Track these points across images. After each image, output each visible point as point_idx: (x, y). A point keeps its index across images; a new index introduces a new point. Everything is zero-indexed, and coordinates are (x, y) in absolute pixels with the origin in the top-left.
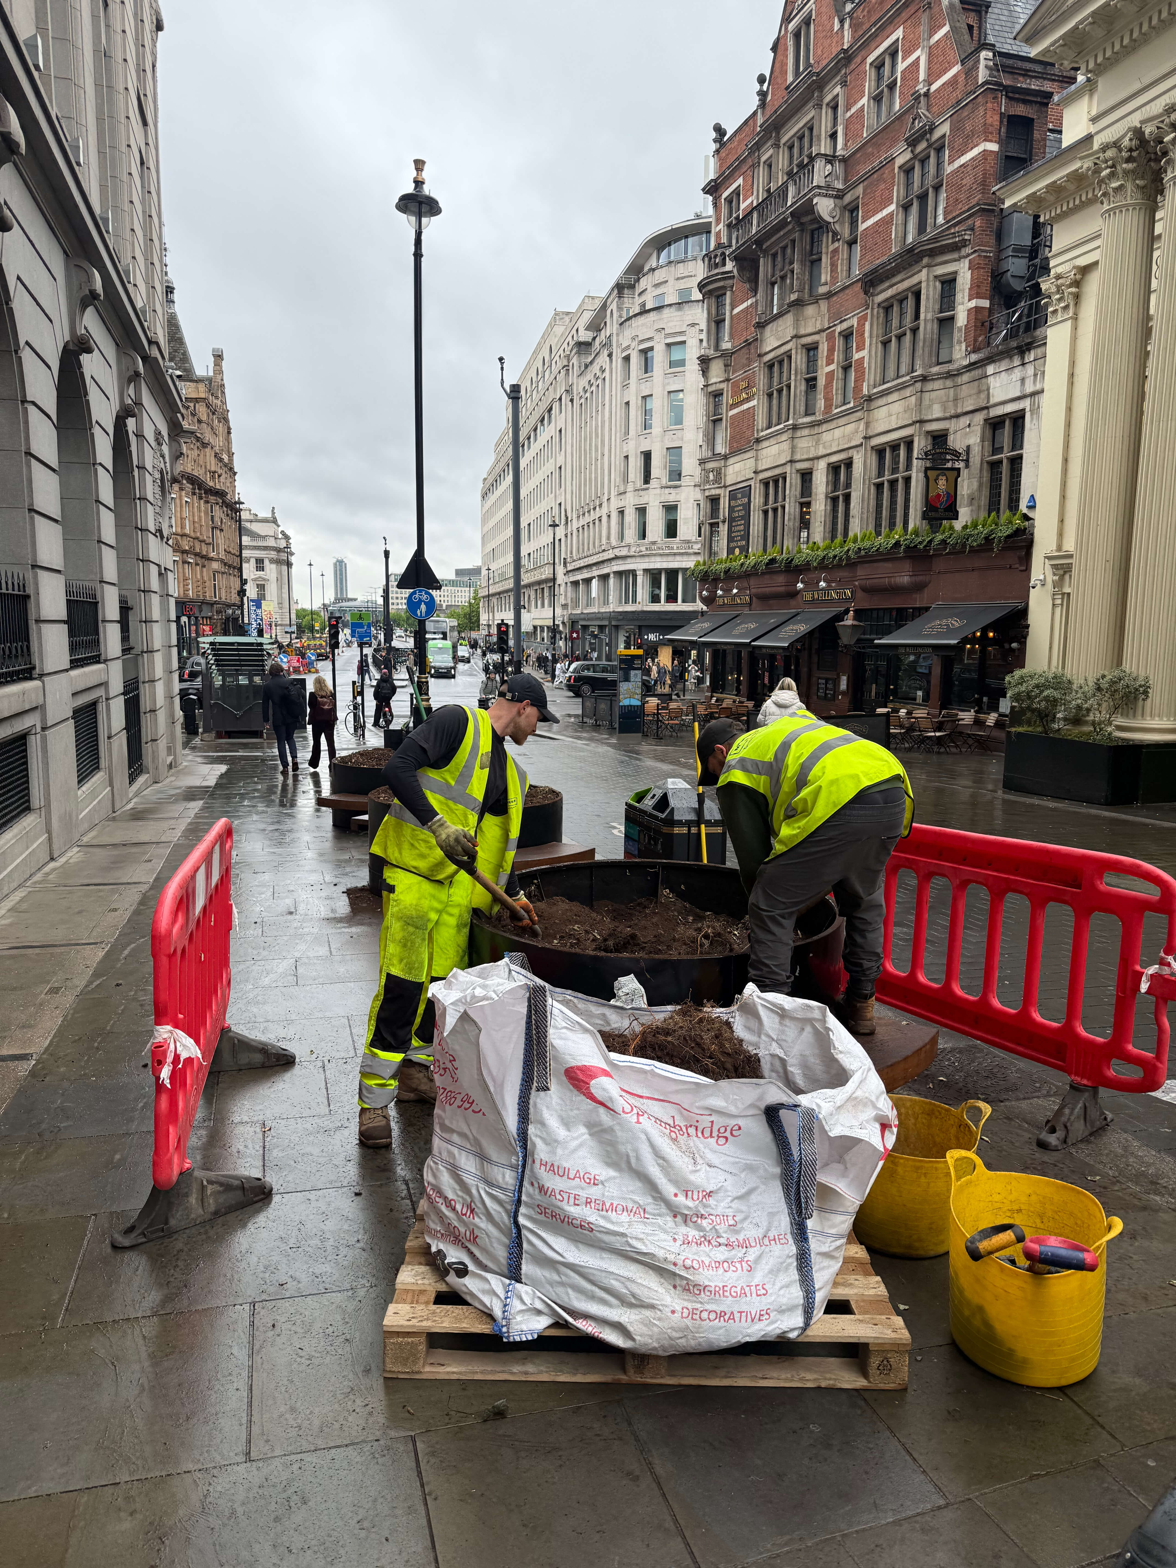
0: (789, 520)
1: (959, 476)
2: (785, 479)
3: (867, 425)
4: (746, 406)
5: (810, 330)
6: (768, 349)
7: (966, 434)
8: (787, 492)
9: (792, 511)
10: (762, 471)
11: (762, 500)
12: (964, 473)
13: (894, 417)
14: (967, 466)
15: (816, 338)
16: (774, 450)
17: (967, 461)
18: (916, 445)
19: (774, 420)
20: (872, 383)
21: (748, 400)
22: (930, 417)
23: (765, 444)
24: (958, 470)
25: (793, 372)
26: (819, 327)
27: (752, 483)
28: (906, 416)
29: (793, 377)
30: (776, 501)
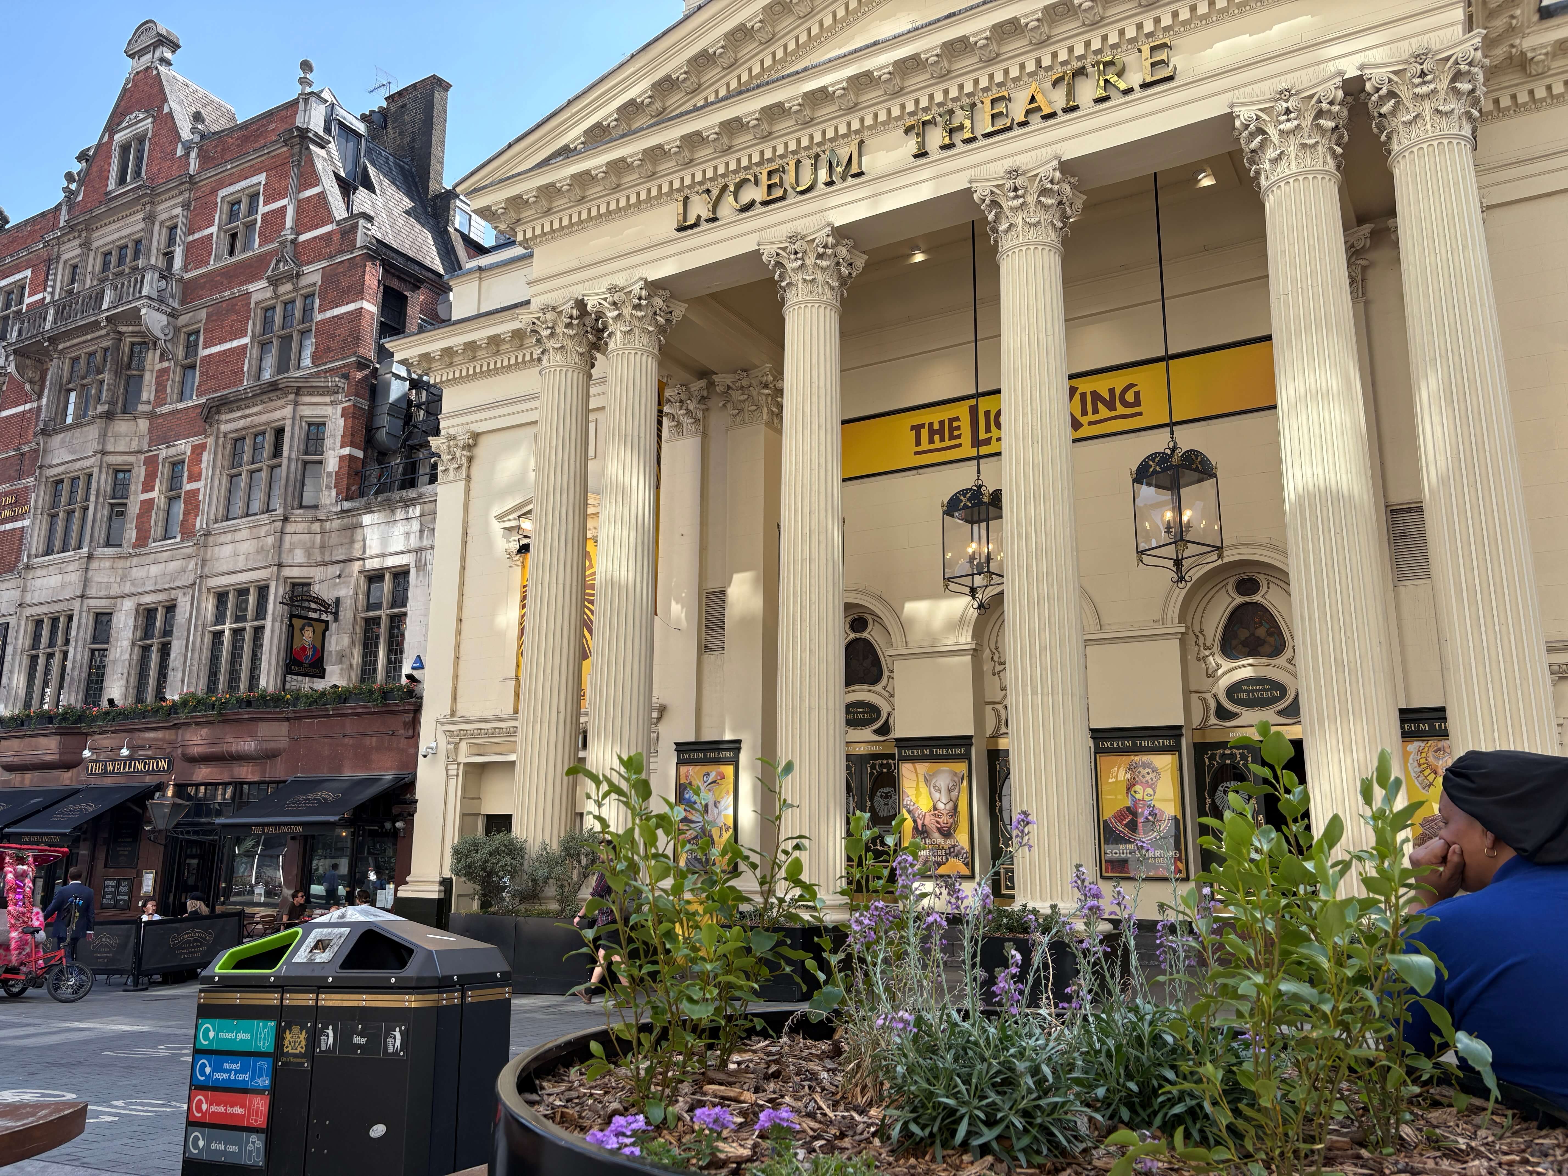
0: (73, 668)
1: (327, 629)
2: (70, 618)
3: (204, 562)
4: (9, 526)
5: (121, 448)
6: (54, 462)
7: (336, 585)
8: (73, 633)
9: (79, 657)
10: (31, 605)
11: (28, 642)
12: (333, 626)
13: (242, 558)
14: (336, 620)
15: (131, 459)
16: (55, 581)
17: (336, 614)
18: (272, 590)
19: (57, 545)
20: (212, 517)
21: (13, 519)
22: (290, 562)
23: (39, 573)
24: (327, 622)
25: (93, 492)
26: (134, 446)
27: (12, 621)
28: (259, 557)
29: (93, 498)
30: (52, 643)
